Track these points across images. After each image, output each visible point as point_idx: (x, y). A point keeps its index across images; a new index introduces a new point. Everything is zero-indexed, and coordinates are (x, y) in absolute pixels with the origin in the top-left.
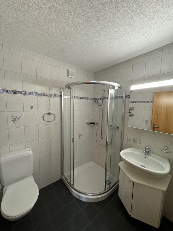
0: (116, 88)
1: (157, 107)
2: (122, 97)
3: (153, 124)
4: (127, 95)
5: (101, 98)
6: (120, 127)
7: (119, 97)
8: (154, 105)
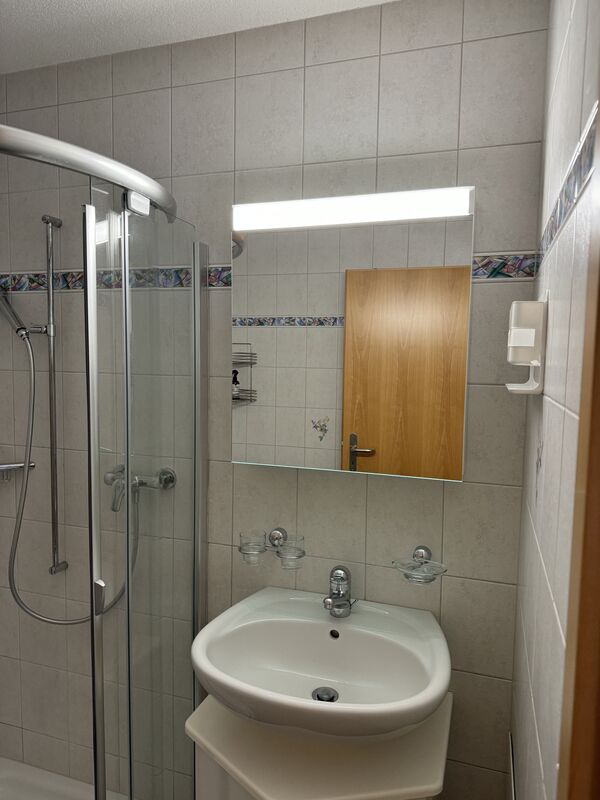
0: (140, 204)
1: (361, 350)
2: (180, 277)
3: (347, 439)
4: (215, 263)
5: (37, 282)
6: (182, 471)
7: (165, 273)
8: (349, 337)
